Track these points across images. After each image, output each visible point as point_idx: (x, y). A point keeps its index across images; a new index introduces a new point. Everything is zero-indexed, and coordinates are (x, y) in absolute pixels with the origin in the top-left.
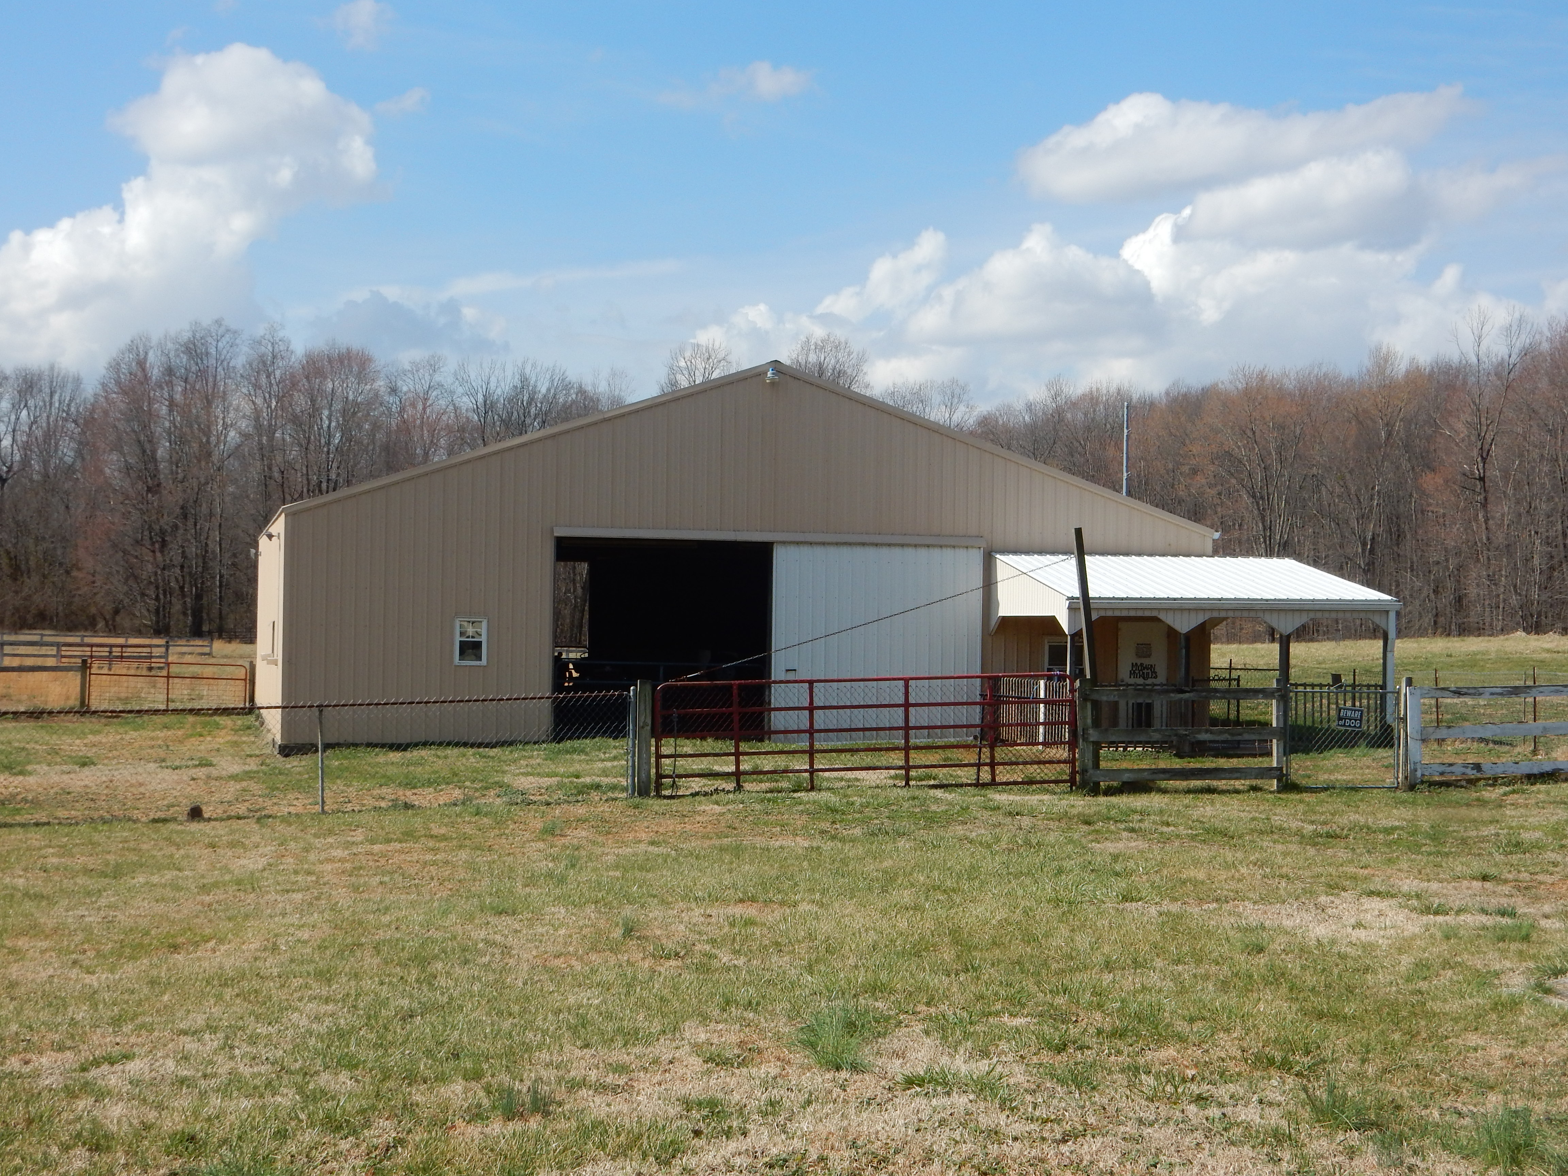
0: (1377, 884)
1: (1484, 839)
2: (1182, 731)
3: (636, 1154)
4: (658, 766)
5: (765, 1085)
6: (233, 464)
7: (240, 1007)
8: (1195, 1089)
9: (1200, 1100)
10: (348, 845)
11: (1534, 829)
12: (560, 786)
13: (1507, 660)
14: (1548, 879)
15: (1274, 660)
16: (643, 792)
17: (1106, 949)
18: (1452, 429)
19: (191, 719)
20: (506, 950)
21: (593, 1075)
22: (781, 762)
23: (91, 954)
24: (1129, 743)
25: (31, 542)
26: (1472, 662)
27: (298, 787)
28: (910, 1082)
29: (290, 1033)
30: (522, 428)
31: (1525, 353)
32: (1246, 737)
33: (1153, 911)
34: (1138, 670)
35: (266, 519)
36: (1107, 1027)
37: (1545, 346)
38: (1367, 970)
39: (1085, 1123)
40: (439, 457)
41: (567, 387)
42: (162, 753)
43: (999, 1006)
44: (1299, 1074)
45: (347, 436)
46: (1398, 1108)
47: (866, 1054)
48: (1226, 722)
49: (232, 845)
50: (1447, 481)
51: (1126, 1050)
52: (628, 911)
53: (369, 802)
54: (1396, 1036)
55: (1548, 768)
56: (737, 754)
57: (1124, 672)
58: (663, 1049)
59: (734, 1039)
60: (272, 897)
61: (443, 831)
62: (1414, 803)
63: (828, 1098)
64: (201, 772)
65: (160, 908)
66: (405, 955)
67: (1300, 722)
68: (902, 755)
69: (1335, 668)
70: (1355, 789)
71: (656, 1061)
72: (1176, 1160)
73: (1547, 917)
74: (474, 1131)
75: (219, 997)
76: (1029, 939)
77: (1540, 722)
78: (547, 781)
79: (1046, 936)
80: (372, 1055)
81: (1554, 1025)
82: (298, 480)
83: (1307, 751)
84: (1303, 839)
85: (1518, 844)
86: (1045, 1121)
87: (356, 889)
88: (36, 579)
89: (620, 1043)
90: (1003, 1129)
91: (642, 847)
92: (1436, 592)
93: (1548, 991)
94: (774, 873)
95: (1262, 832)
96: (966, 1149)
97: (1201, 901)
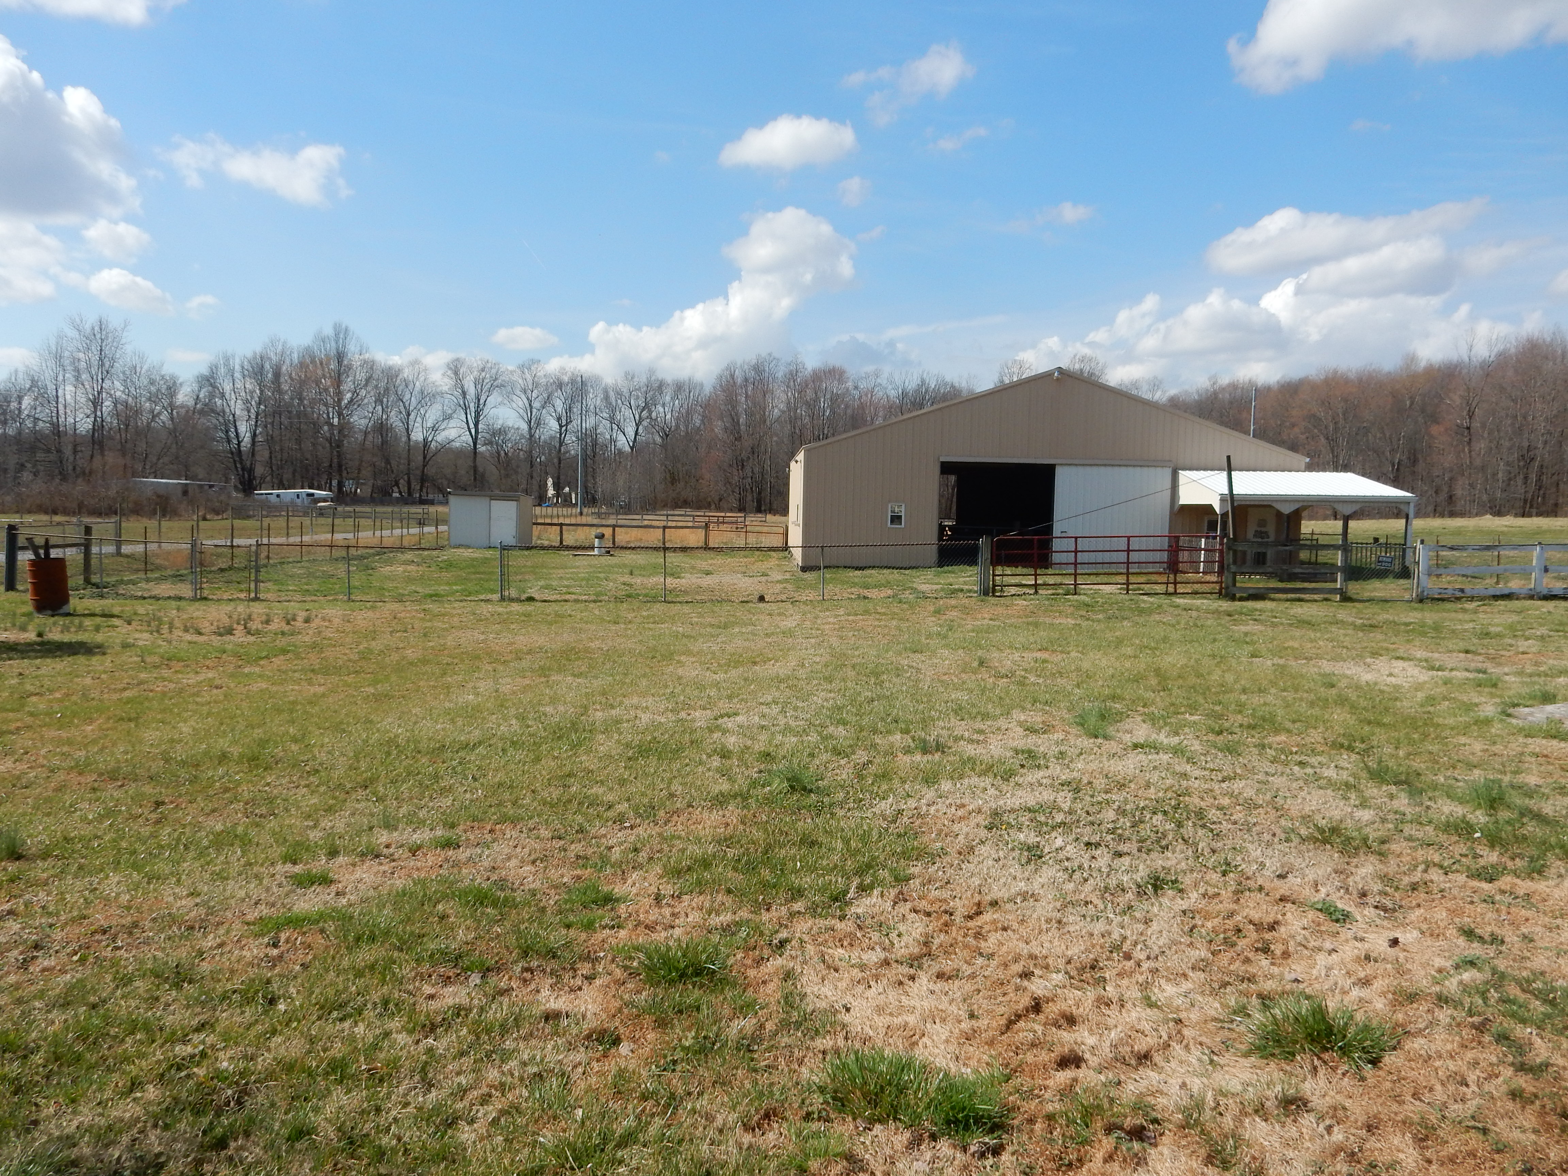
0: (1401, 653)
1: (1465, 631)
2: (1285, 567)
3: (991, 774)
4: (993, 580)
5: (1057, 743)
6: (776, 426)
7: (788, 692)
8: (1297, 758)
9: (1301, 764)
10: (836, 616)
11: (1498, 625)
12: (942, 590)
13: (1480, 531)
14: (1507, 654)
15: (1340, 530)
16: (986, 594)
17: (1243, 682)
18: (1451, 400)
19: (757, 553)
20: (918, 670)
21: (966, 734)
22: (1058, 579)
23: (715, 665)
24: (1251, 574)
25: (680, 466)
26: (1458, 532)
27: (811, 587)
28: (1136, 746)
29: (813, 706)
30: (921, 406)
31: (1500, 355)
32: (1323, 571)
33: (1269, 663)
34: (1259, 534)
35: (792, 455)
36: (1245, 723)
37: (1513, 350)
38: (1396, 699)
39: (1235, 773)
40: (879, 421)
41: (946, 384)
42: (744, 569)
43: (1183, 709)
44: (1358, 753)
45: (833, 412)
46: (1419, 774)
47: (1111, 730)
48: (1310, 563)
49: (780, 614)
50: (1446, 430)
51: (1257, 736)
52: (980, 653)
53: (846, 595)
54: (1416, 736)
55: (1506, 592)
56: (1036, 575)
57: (1250, 535)
58: (1002, 723)
59: (1039, 719)
60: (800, 640)
61: (883, 610)
62: (1422, 610)
63: (1091, 752)
64: (764, 579)
65: (747, 644)
66: (868, 671)
67: (1353, 564)
68: (1125, 577)
69: (1375, 535)
70: (1386, 601)
71: (999, 729)
72: (1288, 794)
73: (1507, 674)
74: (907, 759)
75: (778, 688)
76: (1199, 676)
77: (1501, 566)
78: (935, 587)
79: (1208, 674)
80: (854, 719)
81: (1514, 734)
82: (808, 434)
83: (1357, 580)
84: (1355, 627)
85: (1487, 634)
86: (1212, 770)
87: (841, 638)
88: (682, 484)
89: (979, 718)
90: (1189, 773)
91: (986, 622)
92: (1436, 492)
93: (1509, 715)
94: (1057, 636)
95: (1331, 623)
96: (1169, 782)
97: (1296, 658)
